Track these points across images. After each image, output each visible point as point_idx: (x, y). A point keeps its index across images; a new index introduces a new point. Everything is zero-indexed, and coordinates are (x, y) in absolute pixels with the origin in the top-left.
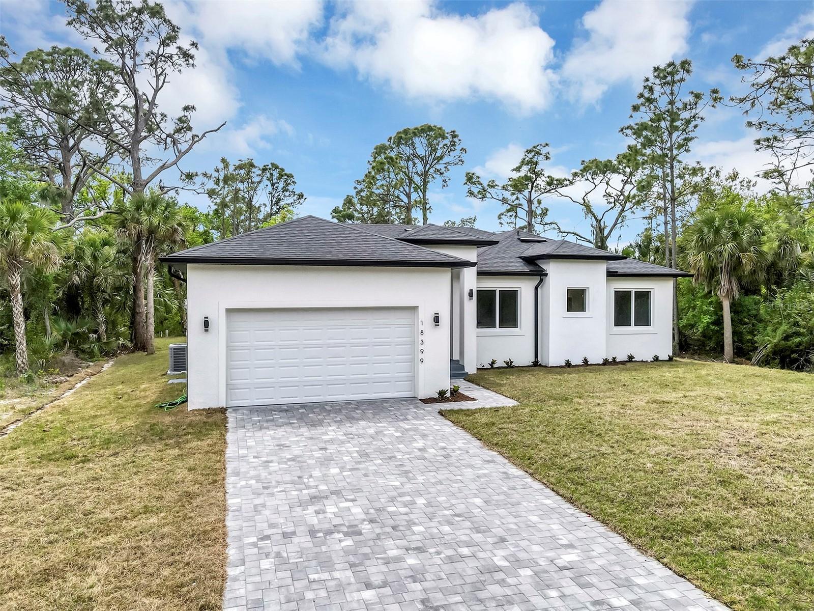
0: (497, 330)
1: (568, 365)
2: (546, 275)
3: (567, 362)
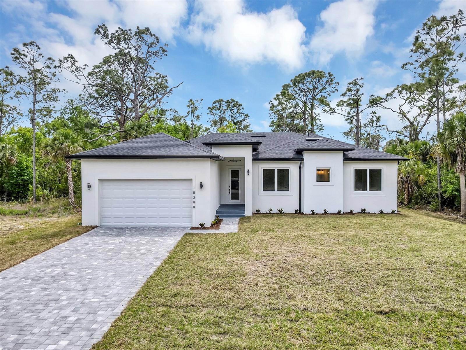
0: (276, 192)
1: (313, 213)
2: (303, 160)
3: (313, 211)
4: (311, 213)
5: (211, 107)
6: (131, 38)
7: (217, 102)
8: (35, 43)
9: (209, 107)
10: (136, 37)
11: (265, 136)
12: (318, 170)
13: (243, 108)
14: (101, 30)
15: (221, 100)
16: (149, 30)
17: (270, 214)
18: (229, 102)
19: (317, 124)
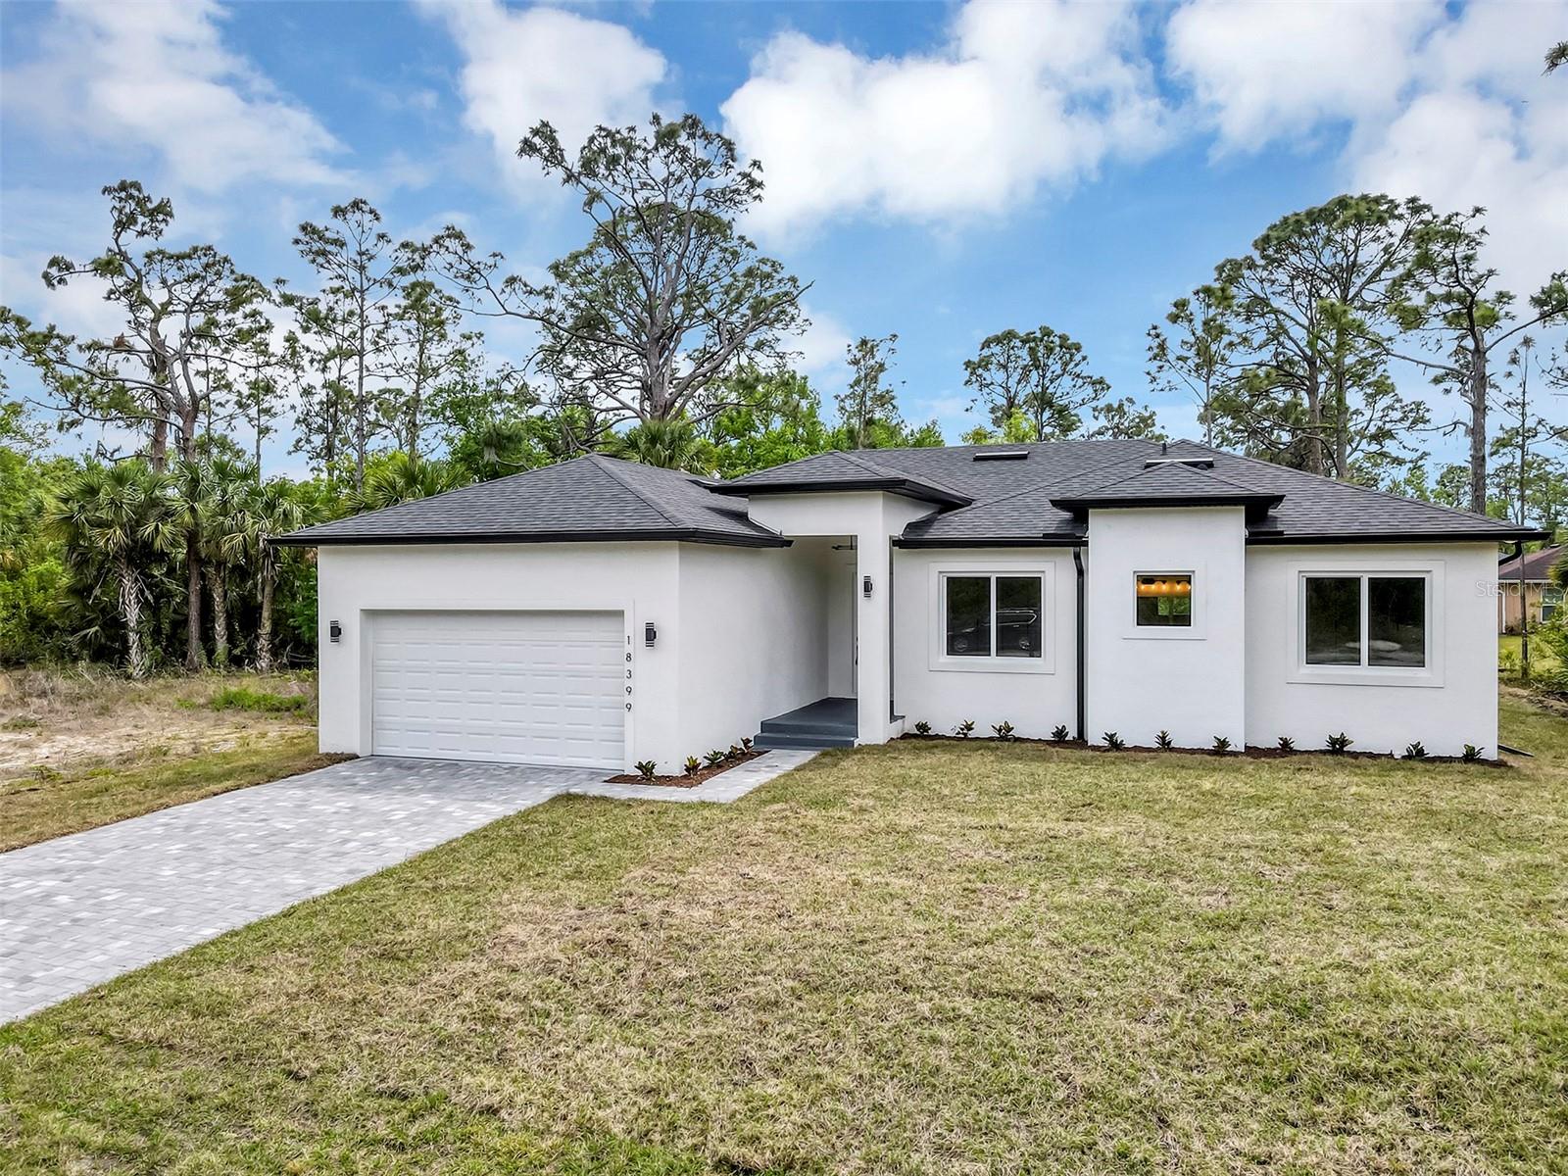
0: (993, 660)
1: (1114, 745)
2: (1086, 544)
3: (1111, 738)
4: (1106, 744)
5: (976, 359)
6: (650, 155)
7: (998, 340)
8: (365, 203)
9: (969, 361)
10: (663, 152)
11: (1024, 457)
12: (1148, 580)
13: (1084, 358)
14: (537, 140)
15: (1010, 335)
16: (699, 122)
17: (964, 740)
18: (1034, 339)
19: (1401, 401)
